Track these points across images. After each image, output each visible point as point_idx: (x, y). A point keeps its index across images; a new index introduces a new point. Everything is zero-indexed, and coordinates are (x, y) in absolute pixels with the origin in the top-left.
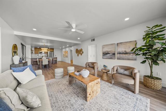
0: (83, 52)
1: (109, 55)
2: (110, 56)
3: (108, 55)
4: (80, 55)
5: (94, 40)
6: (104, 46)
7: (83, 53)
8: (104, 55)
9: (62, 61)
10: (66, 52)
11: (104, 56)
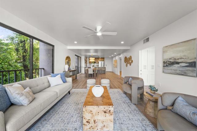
0: (132, 61)
1: (179, 65)
2: (181, 69)
3: (176, 66)
4: (129, 65)
5: (148, 40)
6: (165, 49)
7: (132, 63)
8: (167, 66)
9: (113, 71)
10: (116, 61)
11: (166, 68)
